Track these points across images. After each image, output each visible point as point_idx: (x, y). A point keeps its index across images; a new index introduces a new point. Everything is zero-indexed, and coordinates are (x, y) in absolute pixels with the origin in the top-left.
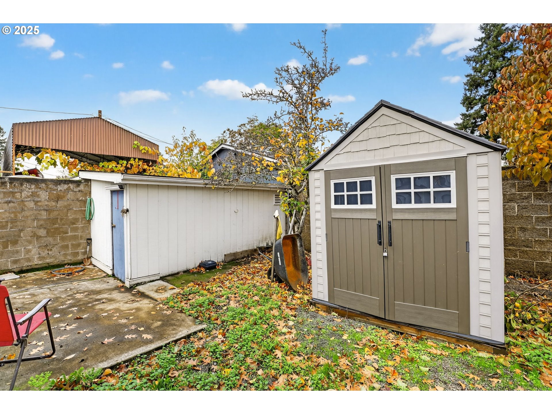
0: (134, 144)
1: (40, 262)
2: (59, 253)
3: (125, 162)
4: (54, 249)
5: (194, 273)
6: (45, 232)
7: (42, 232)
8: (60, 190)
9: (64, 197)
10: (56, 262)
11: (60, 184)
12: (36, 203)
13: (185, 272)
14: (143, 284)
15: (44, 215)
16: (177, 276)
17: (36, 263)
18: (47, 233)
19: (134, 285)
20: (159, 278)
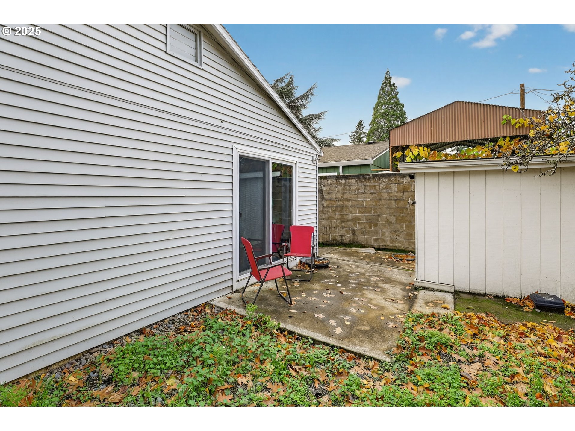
0: (503, 119)
1: (391, 245)
2: (405, 240)
3: (491, 144)
4: (401, 235)
5: (510, 304)
6: (395, 219)
7: (393, 219)
8: (406, 182)
9: (409, 188)
10: (402, 247)
11: (405, 177)
12: (389, 193)
13: (497, 297)
14: (430, 290)
15: (394, 204)
16: (477, 296)
17: (388, 244)
18: (396, 220)
19: (420, 287)
20: (452, 290)
